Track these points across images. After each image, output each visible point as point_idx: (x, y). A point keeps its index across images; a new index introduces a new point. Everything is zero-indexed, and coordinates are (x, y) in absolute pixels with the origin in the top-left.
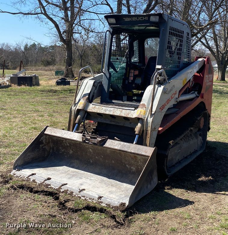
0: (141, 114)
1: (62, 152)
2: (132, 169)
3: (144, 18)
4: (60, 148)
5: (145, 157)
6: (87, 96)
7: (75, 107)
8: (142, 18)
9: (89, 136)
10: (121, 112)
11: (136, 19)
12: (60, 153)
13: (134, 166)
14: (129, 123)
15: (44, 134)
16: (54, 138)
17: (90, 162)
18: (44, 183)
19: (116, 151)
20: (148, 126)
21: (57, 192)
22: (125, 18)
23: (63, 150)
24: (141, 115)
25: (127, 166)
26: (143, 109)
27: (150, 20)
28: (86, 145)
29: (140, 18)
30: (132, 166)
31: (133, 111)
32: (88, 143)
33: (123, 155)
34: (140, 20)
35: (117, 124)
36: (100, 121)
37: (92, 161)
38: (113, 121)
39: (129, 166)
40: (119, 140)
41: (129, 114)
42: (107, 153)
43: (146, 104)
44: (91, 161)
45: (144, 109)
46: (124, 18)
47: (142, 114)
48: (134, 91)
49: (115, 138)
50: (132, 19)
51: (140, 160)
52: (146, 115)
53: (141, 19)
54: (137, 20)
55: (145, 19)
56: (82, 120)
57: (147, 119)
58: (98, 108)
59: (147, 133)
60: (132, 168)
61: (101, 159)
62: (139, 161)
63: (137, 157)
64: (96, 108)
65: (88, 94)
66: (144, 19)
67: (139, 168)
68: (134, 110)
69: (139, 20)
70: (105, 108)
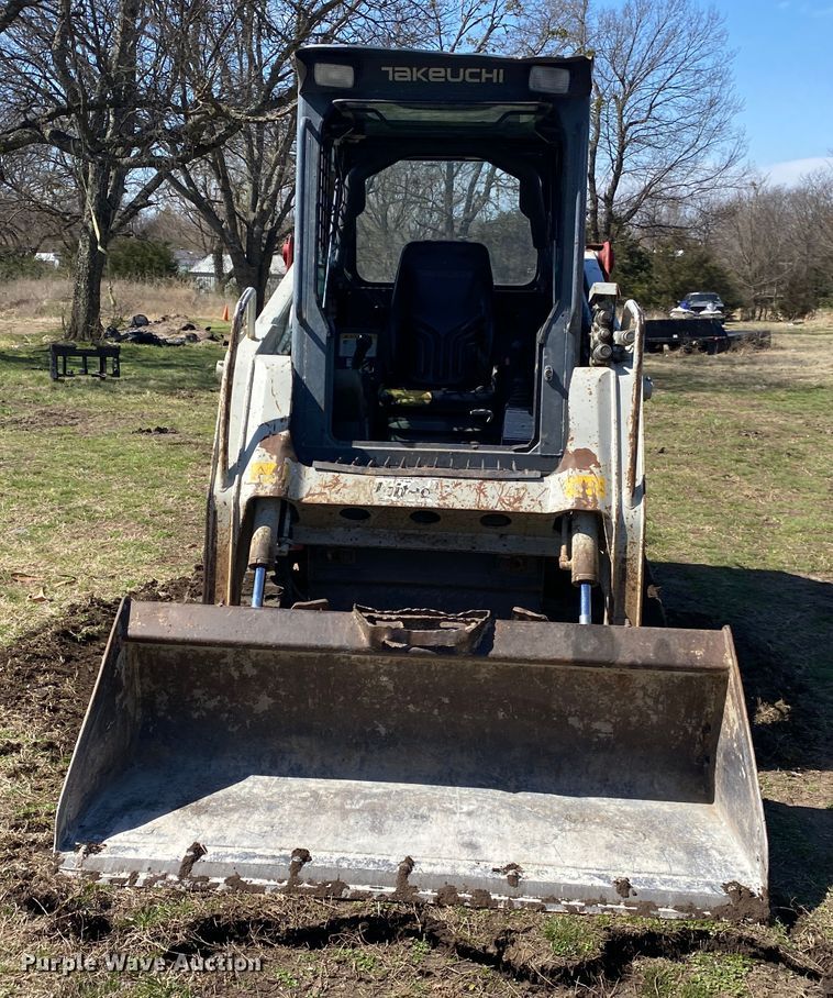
0: (589, 492)
1: (207, 711)
2: (598, 731)
3: (485, 75)
4: (197, 693)
5: (669, 673)
6: (285, 433)
7: (233, 489)
8: (479, 75)
9: (397, 620)
10: (481, 491)
11: (446, 77)
12: (196, 715)
13: (607, 717)
14: (497, 537)
15: (126, 638)
16: (162, 653)
17: (375, 732)
18: (300, 882)
19: (525, 669)
20: (629, 539)
21: (404, 910)
22: (390, 69)
23: (212, 704)
24: (590, 498)
25: (572, 721)
26: (592, 472)
27: (531, 86)
28: (365, 662)
29: (465, 75)
30: (597, 719)
31: (535, 484)
32: (405, 650)
33: (563, 679)
34: (468, 79)
35: (442, 547)
36: (349, 543)
37: (387, 727)
38: (417, 537)
39: (582, 719)
40: (543, 616)
41: (519, 499)
42: (475, 679)
43: (595, 450)
44: (382, 730)
45: (596, 470)
46: (383, 69)
47: (594, 496)
48: (395, 393)
49: (517, 609)
50: (426, 75)
51: (643, 688)
52: (609, 494)
53: (472, 75)
54: (450, 79)
55: (492, 79)
56: (278, 549)
57: (620, 515)
58: (355, 485)
59: (625, 570)
60: (596, 725)
61: (436, 712)
62: (640, 694)
63: (630, 680)
64: (345, 486)
65: (286, 424)
66: (483, 80)
67: (629, 723)
68: (540, 479)
69: (460, 80)
70: (392, 480)
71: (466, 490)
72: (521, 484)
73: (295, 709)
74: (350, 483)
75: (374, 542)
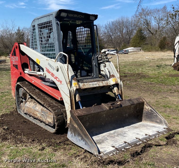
7: (72, 88)
11: (76, 16)
13: (127, 113)
22: (69, 14)
31: (108, 81)
41: (107, 83)
50: (74, 16)
53: (80, 16)
60: (126, 115)
65: (75, 76)
69: (78, 17)
70: (91, 83)
71: (101, 83)
72: (106, 81)
73: (92, 124)
74: (86, 84)
75: (85, 94)
